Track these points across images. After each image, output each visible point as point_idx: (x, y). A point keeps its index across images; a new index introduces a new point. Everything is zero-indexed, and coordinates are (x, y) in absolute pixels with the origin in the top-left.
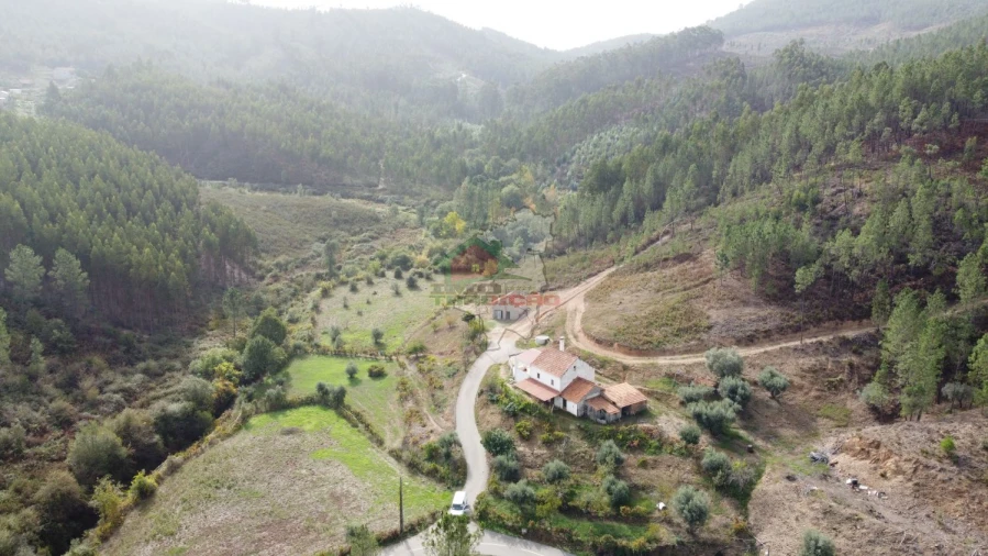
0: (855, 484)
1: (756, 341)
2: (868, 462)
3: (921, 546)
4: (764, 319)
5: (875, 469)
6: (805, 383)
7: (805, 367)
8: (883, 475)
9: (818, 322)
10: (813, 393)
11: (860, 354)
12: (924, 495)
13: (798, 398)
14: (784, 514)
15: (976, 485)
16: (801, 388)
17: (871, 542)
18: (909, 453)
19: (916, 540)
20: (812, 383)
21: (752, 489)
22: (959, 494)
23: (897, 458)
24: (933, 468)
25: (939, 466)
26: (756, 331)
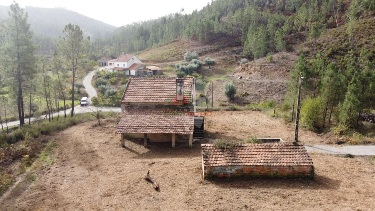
0: (241, 78)
1: (202, 55)
2: (245, 72)
3: (265, 84)
4: (205, 49)
5: (247, 73)
6: (221, 63)
7: (220, 59)
8: (250, 74)
9: (223, 48)
10: (224, 66)
11: (239, 54)
12: (265, 74)
13: (219, 67)
14: (217, 89)
15: (282, 66)
16: (219, 64)
17: (248, 87)
18: (258, 64)
19: (264, 83)
20: (223, 63)
21: (205, 87)
22: (276, 70)
23: (255, 66)
24: (267, 66)
25: (268, 65)
26: (202, 52)
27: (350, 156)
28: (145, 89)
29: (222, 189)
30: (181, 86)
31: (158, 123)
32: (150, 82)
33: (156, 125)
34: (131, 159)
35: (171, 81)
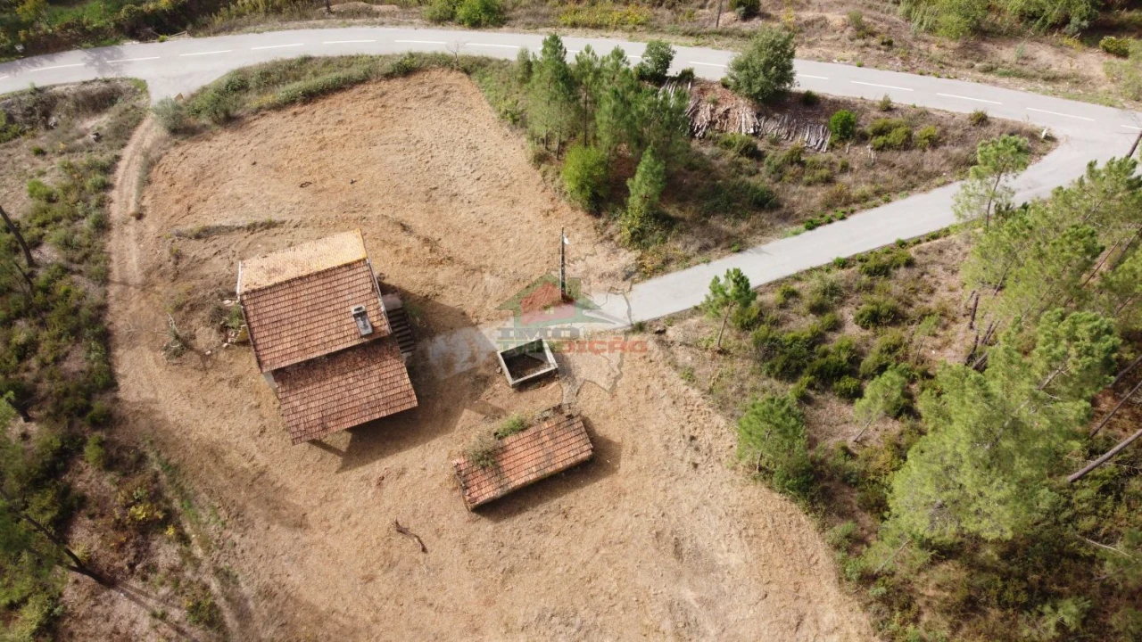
27: (640, 327)
28: (286, 322)
29: (497, 525)
30: (363, 320)
31: (351, 399)
32: (287, 298)
33: (351, 405)
34: (340, 475)
35: (325, 281)
